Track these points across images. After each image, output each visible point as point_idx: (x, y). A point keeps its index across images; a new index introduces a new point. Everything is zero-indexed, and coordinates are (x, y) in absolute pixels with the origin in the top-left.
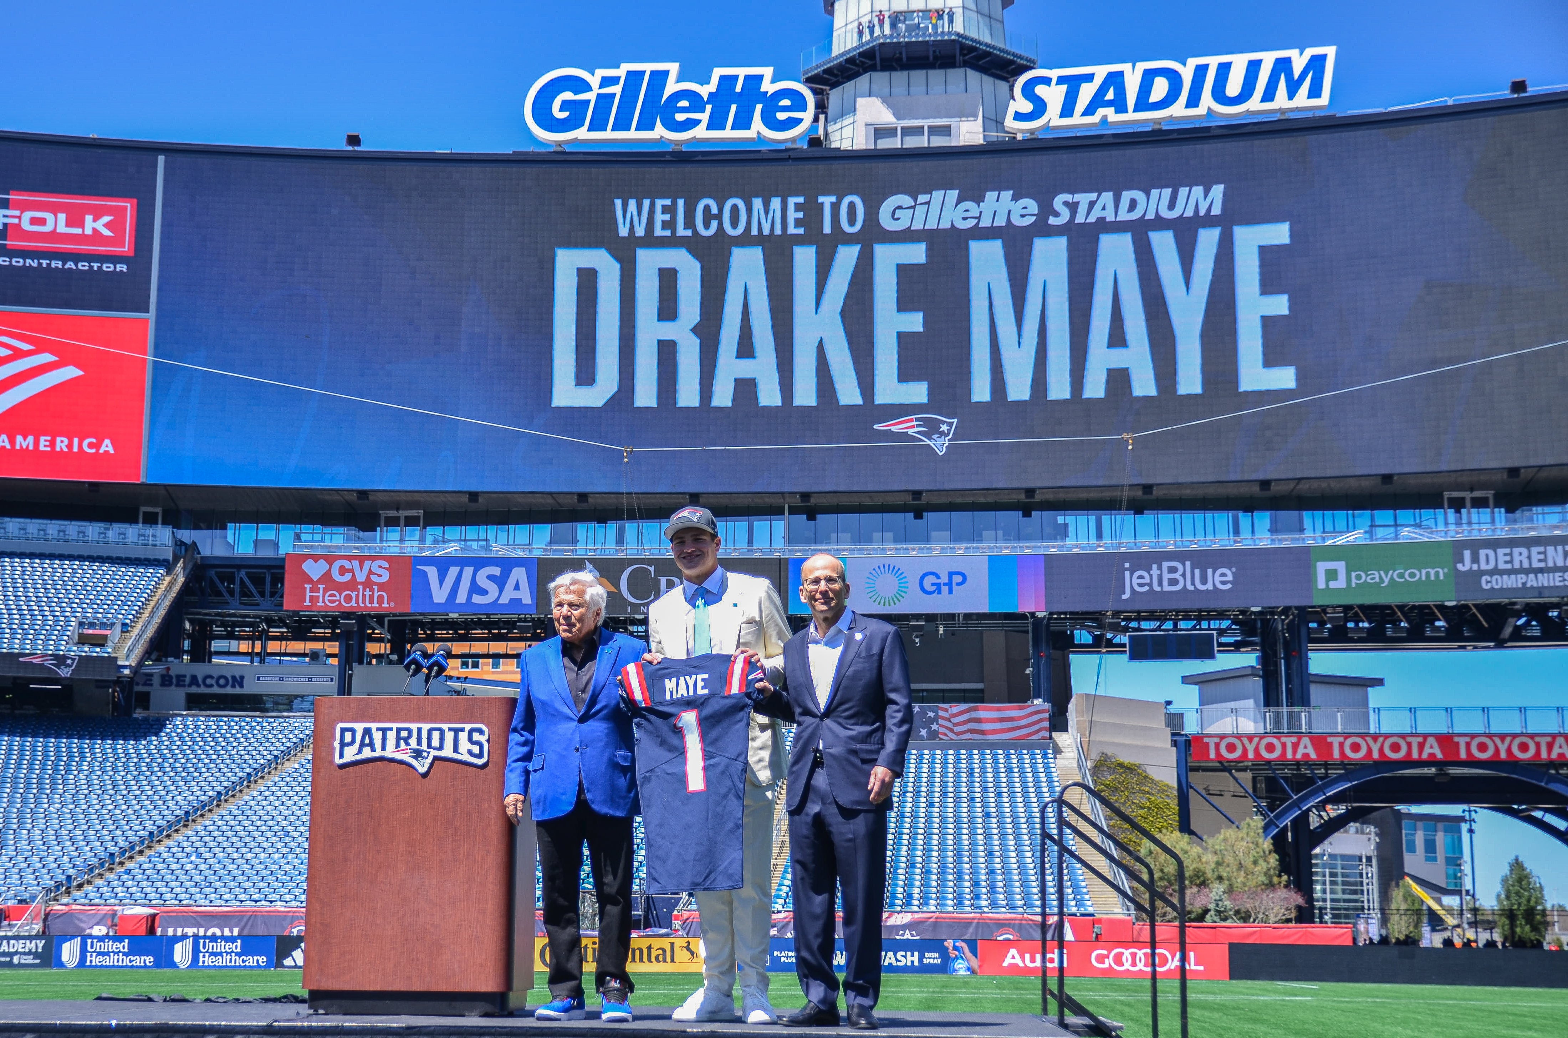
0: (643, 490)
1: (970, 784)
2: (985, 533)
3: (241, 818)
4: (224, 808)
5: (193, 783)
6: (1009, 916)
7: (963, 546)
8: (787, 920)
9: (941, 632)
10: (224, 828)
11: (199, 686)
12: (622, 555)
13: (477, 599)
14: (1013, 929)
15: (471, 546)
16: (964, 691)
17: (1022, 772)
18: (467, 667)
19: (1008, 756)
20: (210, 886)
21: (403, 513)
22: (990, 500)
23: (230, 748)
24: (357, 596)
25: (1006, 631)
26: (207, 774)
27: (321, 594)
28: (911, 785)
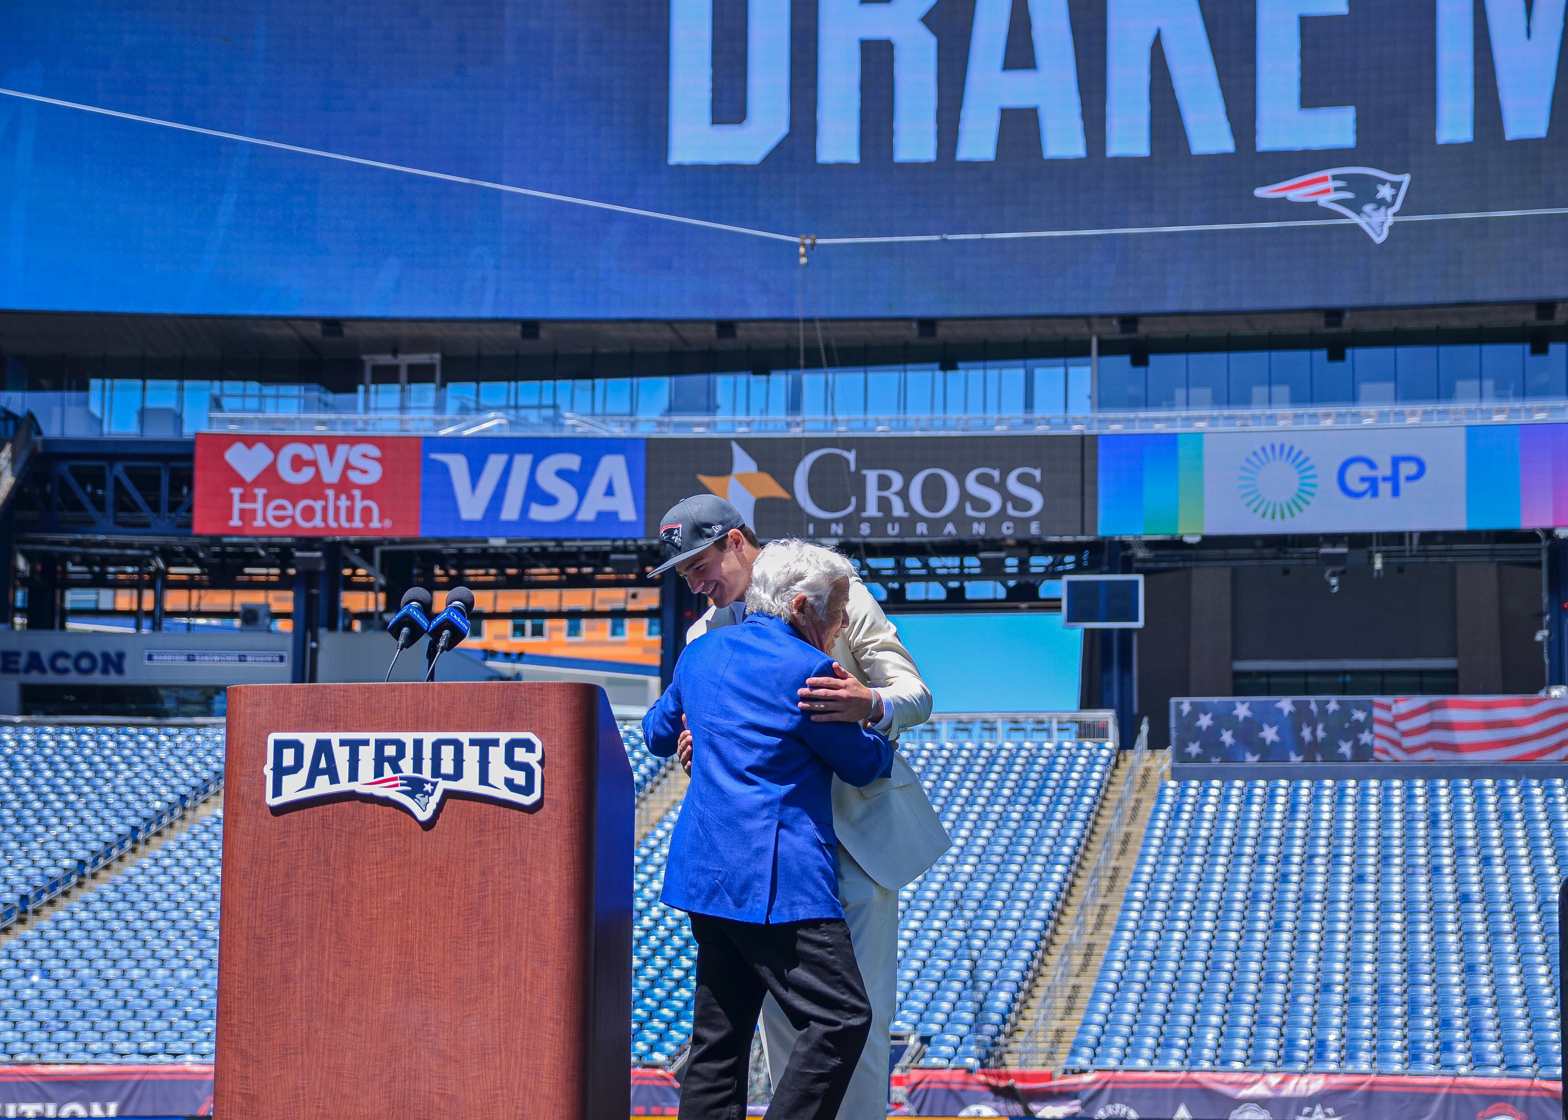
0: (835, 313)
1: (1433, 841)
2: (1461, 385)
3: (120, 906)
4: (91, 889)
5: (34, 845)
6: (1505, 1082)
7: (1419, 408)
8: (1097, 1086)
9: (1378, 564)
10: (92, 924)
11: (42, 670)
12: (796, 432)
13: (538, 513)
14: (1514, 1103)
15: (526, 419)
16: (1421, 673)
17: (1529, 821)
18: (523, 635)
19: (1502, 792)
20: (66, 1028)
21: (405, 360)
22: (1471, 322)
23: (100, 782)
24: (325, 509)
25: (1499, 564)
26: (60, 829)
27: (259, 506)
28: (1322, 842)
